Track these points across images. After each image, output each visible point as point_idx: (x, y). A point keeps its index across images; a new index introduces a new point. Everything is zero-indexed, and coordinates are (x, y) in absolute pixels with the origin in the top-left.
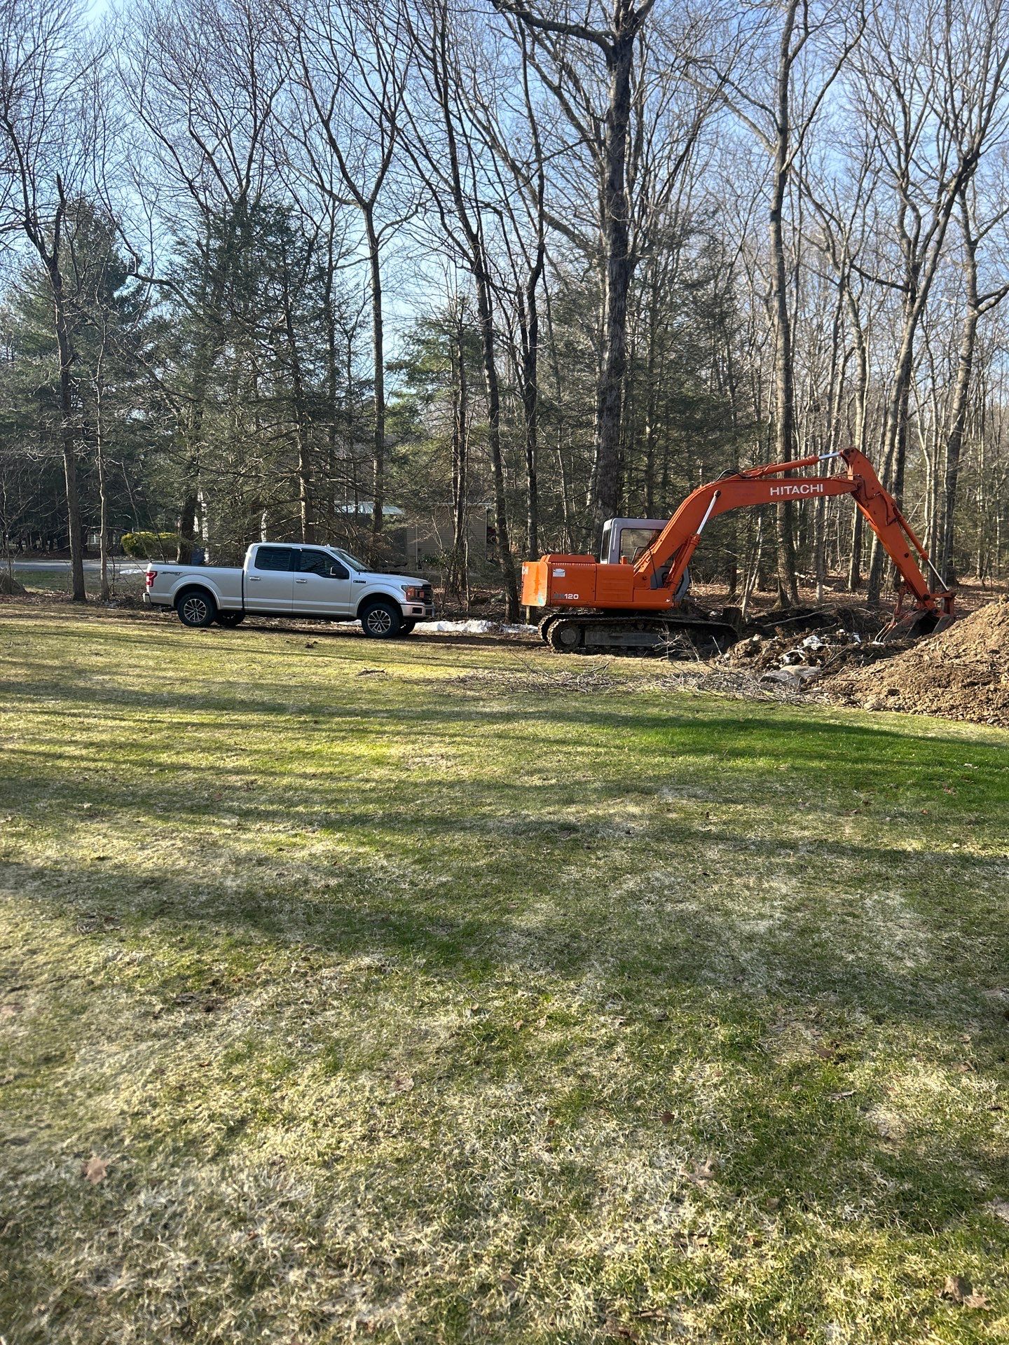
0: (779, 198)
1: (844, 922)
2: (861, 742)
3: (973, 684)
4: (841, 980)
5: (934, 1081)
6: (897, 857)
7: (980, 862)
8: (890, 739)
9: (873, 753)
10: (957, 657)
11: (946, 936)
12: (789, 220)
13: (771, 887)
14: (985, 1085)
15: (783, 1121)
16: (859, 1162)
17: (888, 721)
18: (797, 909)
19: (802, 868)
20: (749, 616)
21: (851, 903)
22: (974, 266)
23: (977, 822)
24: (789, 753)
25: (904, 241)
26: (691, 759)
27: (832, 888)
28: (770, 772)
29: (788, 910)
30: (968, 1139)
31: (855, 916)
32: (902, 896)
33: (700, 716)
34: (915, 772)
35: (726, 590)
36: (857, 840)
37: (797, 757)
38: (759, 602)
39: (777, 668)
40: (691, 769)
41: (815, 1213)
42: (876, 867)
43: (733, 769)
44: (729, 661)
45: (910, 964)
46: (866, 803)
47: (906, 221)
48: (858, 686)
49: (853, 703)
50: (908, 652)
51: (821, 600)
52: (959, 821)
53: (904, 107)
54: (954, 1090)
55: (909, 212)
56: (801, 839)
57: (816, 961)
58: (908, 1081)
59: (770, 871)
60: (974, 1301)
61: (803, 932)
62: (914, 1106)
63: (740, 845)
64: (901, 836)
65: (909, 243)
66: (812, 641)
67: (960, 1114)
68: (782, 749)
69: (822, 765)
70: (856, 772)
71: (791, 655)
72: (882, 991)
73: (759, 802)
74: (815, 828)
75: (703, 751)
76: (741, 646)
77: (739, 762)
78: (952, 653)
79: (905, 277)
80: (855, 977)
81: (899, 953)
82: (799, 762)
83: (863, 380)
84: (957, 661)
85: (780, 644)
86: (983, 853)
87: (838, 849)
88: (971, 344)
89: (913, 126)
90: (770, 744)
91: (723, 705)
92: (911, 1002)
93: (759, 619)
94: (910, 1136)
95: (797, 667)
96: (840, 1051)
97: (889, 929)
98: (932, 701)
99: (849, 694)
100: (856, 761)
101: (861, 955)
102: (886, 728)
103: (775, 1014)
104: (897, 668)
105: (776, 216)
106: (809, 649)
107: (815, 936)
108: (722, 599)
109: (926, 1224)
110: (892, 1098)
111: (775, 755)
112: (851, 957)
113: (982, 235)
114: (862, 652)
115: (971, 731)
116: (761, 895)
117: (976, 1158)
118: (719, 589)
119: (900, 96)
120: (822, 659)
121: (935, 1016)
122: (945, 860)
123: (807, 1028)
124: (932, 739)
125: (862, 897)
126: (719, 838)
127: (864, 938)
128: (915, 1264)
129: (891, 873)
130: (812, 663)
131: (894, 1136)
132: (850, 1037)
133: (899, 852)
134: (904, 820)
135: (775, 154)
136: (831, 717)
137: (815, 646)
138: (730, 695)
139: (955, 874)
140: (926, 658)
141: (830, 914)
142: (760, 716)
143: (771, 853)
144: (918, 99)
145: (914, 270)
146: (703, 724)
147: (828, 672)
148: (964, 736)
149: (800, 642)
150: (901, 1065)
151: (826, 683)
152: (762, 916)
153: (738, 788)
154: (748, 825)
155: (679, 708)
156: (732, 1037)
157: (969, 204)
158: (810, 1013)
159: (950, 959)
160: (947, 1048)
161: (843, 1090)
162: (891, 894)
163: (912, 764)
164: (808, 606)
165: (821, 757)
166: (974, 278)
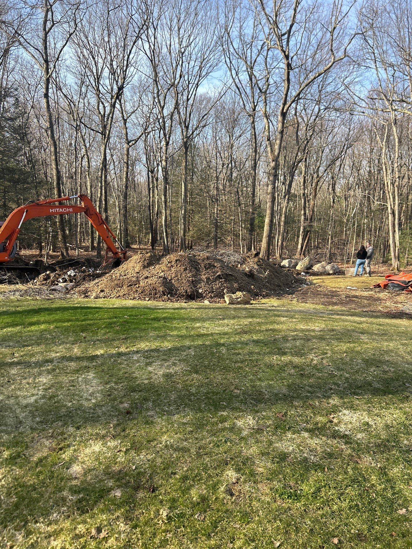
0: (47, 89)
1: (69, 390)
2: (86, 313)
3: (131, 285)
4: (64, 415)
5: (97, 447)
6: (94, 358)
7: (125, 354)
8: (98, 310)
9: (90, 316)
10: (125, 275)
11: (109, 386)
12: (53, 98)
13: (39, 381)
14: (116, 443)
15: (31, 485)
16: (63, 492)
17: (99, 303)
18: (49, 388)
19: (54, 370)
20: (48, 263)
21: (73, 381)
22: (126, 129)
23: (125, 339)
24: (56, 321)
25: (100, 115)
26: (10, 329)
27: (66, 376)
28: (45, 330)
29: (45, 390)
30: (108, 467)
31: (74, 386)
32: (94, 374)
33: (19, 309)
34: (105, 322)
35: (37, 252)
36: (79, 354)
37: (58, 322)
38: (52, 257)
39: (57, 284)
40: (9, 334)
41: (40, 523)
42: (85, 364)
43: (29, 331)
44: (37, 283)
45: (93, 401)
46: (85, 338)
47: (100, 108)
48: (89, 289)
49: (87, 296)
50: (107, 275)
51: (78, 255)
52: (119, 339)
53: (95, 62)
54: (105, 448)
55: (101, 104)
56: (55, 357)
57: (55, 409)
58: (88, 451)
59: (40, 374)
60: (102, 535)
61: (51, 398)
62: (88, 460)
63: (28, 365)
64: (97, 349)
65: (102, 116)
66: (71, 273)
67: (105, 458)
68: (53, 319)
69: (68, 324)
70: (82, 325)
71: (63, 279)
72: (81, 415)
73: (38, 344)
74: (62, 352)
75: (17, 325)
76: (42, 276)
77: (33, 328)
78: (123, 274)
79: (101, 129)
80: (70, 412)
81: (90, 398)
82: (59, 324)
83: (89, 167)
84: (125, 277)
85: (58, 274)
86: (126, 350)
87: (70, 359)
88: (128, 157)
89: (100, 71)
90: (47, 318)
91: (30, 303)
92: (92, 417)
93: (52, 264)
94: (85, 474)
95: (65, 284)
96: (60, 446)
97: (87, 389)
98: (117, 293)
99: (85, 294)
100: (82, 321)
101: (74, 402)
102: (98, 306)
103: (33, 438)
104: (104, 281)
105: (46, 96)
106: (70, 276)
107: (56, 399)
108: (36, 256)
109: (87, 509)
110: (80, 460)
111: (49, 322)
112: (70, 404)
113: (128, 118)
114: (92, 276)
115: (130, 303)
116: (34, 385)
117: (110, 474)
118: (35, 252)
119: (94, 58)
120: (75, 280)
121: (100, 420)
122: (112, 356)
123: (47, 440)
124: (115, 308)
125: (78, 377)
126: (18, 363)
127: (76, 395)
128: (81, 528)
129: (91, 365)
130: (71, 281)
131: (78, 476)
132: (65, 439)
133: (94, 356)
134: (98, 342)
135: (44, 70)
136: (77, 304)
137: (72, 275)
138: (34, 298)
139: (115, 361)
140: (114, 276)
141: (63, 388)
142: (46, 306)
143: (41, 366)
144: (100, 61)
145: (105, 127)
146: (19, 312)
147: (77, 285)
148: (127, 306)
149: (66, 273)
150: (85, 444)
151: (77, 289)
152: (33, 395)
153: (30, 340)
154: (32, 355)
155: (9, 306)
156: (11, 454)
157: (123, 105)
158: (50, 433)
159: (109, 395)
160: (104, 432)
161: (60, 463)
162: (90, 374)
163: (104, 319)
164: (73, 258)
165: (68, 321)
166: (127, 134)
